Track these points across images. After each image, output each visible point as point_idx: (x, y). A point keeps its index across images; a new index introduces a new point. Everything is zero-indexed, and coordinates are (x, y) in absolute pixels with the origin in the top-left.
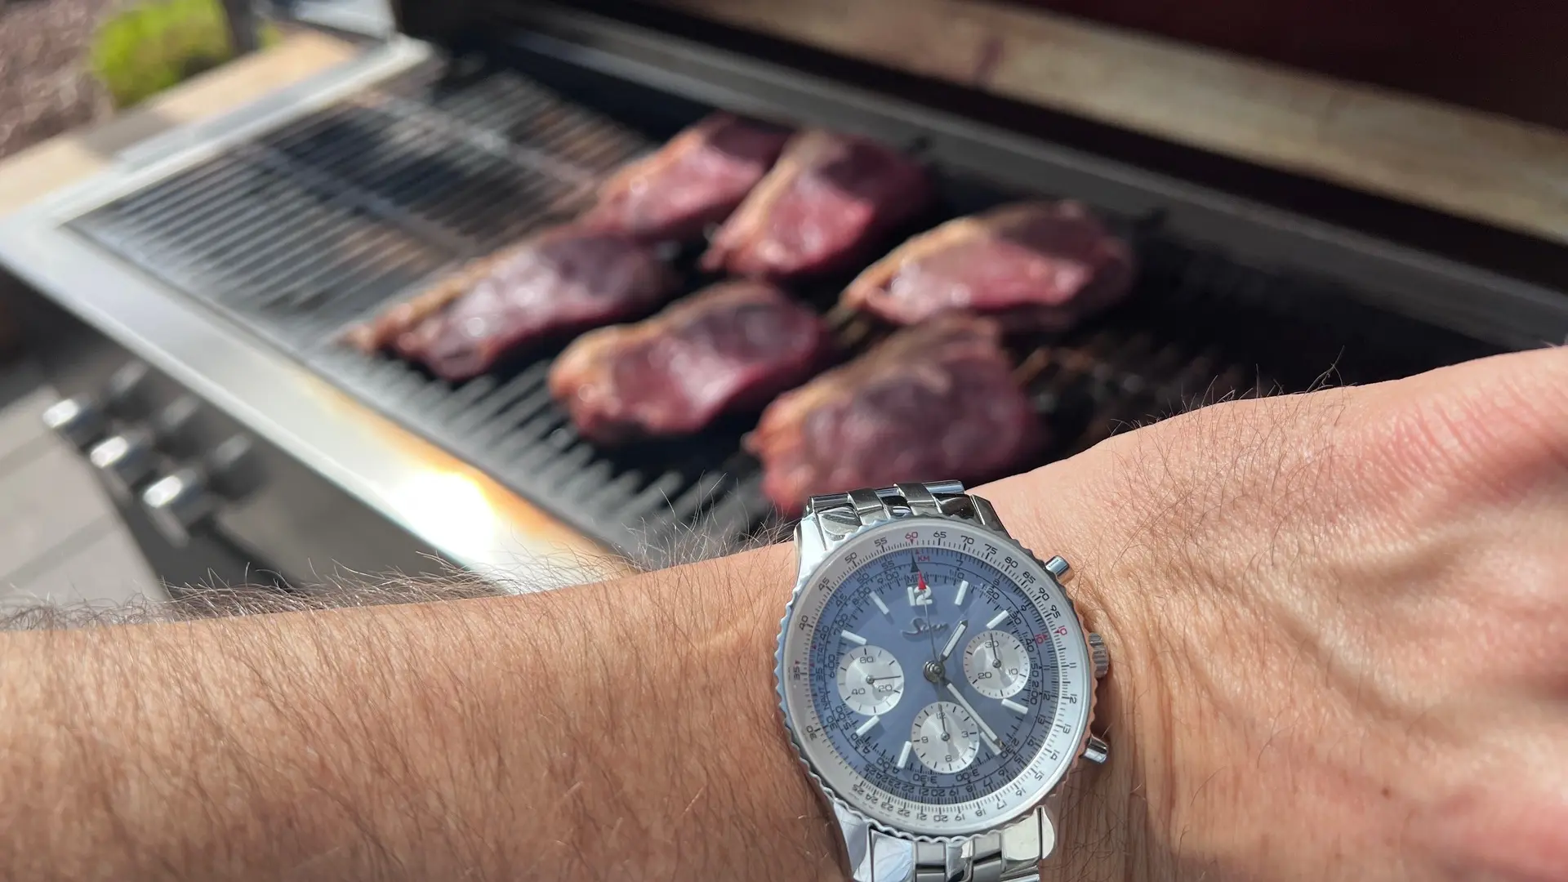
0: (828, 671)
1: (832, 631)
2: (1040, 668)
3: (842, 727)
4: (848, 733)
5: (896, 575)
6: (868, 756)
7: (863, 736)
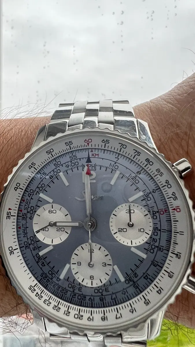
0: (29, 215)
1: (36, 192)
2: (160, 230)
3: (32, 249)
4: (34, 253)
5: (77, 163)
6: (43, 268)
7: (42, 256)
